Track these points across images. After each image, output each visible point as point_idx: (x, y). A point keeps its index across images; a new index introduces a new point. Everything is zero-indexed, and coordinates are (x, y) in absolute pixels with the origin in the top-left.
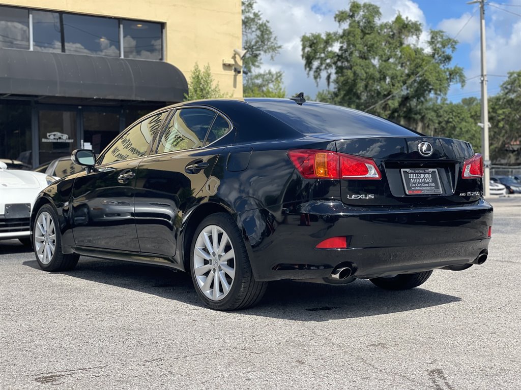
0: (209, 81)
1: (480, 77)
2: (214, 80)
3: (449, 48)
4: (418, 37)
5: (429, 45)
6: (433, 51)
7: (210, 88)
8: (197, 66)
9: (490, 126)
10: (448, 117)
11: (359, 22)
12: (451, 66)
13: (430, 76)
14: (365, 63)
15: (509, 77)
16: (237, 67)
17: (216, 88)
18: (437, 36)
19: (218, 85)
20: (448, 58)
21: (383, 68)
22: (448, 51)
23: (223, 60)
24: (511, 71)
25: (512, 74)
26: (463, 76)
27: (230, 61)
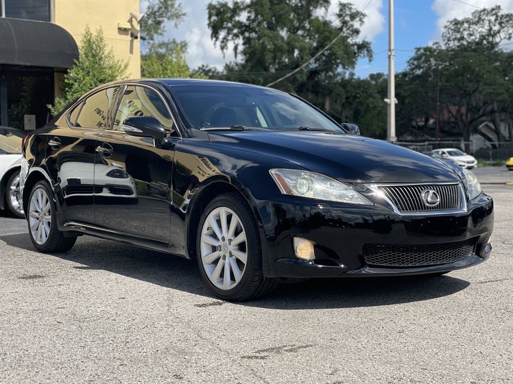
0: (101, 46)
1: (387, 52)
2: (108, 45)
3: (357, 22)
4: (327, 9)
5: (337, 17)
6: (342, 24)
7: (103, 54)
8: (88, 28)
9: (397, 102)
10: (356, 91)
12: (359, 40)
13: (339, 50)
14: (274, 34)
15: (416, 53)
16: (134, 32)
17: (109, 53)
18: (345, 9)
19: (112, 50)
20: (357, 32)
21: (291, 41)
22: (356, 24)
23: (119, 24)
24: (418, 47)
25: (419, 49)
26: (371, 50)
27: (126, 24)
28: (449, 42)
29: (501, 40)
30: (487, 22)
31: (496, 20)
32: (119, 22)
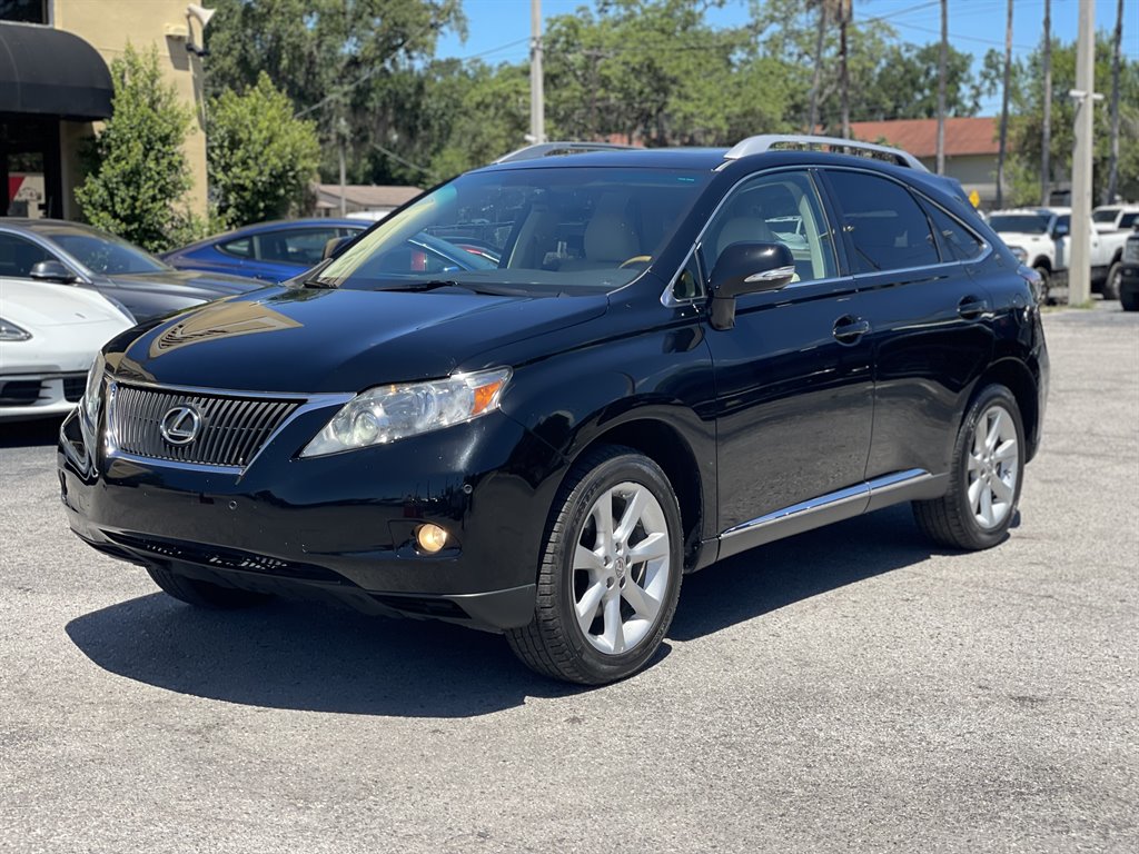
8: (129, 44)
15: (548, 30)
23: (169, 28)
24: (553, 17)
25: (552, 22)
26: (463, 18)
27: (180, 29)
28: (606, 8)
29: (706, 6)
32: (167, 24)
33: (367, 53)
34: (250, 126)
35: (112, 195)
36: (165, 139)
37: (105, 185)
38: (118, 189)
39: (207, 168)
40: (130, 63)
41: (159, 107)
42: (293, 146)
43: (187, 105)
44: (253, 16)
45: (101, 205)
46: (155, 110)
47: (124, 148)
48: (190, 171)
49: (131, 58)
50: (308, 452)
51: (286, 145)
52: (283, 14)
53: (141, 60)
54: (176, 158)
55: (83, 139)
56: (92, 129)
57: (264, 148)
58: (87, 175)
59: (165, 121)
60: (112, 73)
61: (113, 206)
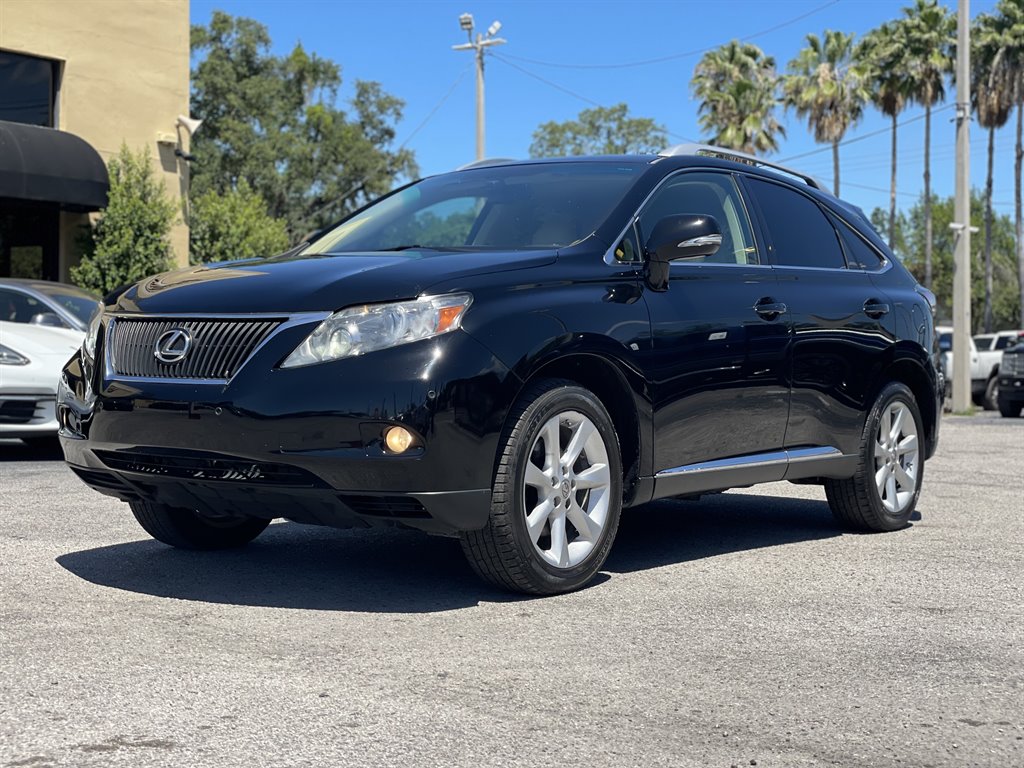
3: (390, 115)
4: (334, 91)
5: (355, 106)
6: (363, 120)
7: (151, 185)
8: (125, 145)
11: (228, 51)
12: (392, 148)
18: (368, 93)
20: (390, 134)
22: (389, 121)
23: (161, 136)
27: (170, 136)
30: (604, 132)
31: (620, 128)
32: (159, 132)
33: (330, 194)
34: (229, 221)
35: (104, 275)
36: (153, 228)
37: (98, 266)
38: (109, 270)
39: (190, 257)
40: (125, 162)
41: (149, 199)
42: (266, 239)
43: (173, 201)
44: (231, 161)
45: (94, 284)
46: (146, 203)
47: (116, 234)
48: (175, 256)
49: (125, 158)
50: (287, 364)
51: (260, 238)
52: (257, 159)
53: (135, 160)
54: (162, 246)
55: (80, 226)
56: (88, 219)
57: (241, 240)
58: (82, 257)
59: (154, 212)
60: (109, 170)
61: (105, 284)
